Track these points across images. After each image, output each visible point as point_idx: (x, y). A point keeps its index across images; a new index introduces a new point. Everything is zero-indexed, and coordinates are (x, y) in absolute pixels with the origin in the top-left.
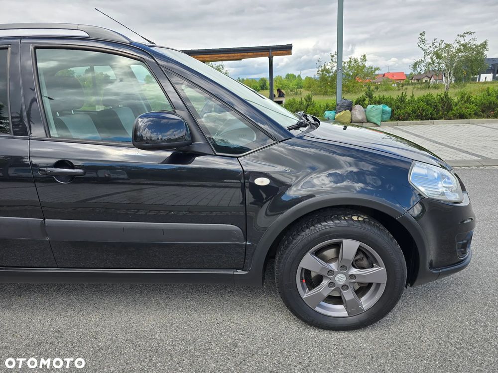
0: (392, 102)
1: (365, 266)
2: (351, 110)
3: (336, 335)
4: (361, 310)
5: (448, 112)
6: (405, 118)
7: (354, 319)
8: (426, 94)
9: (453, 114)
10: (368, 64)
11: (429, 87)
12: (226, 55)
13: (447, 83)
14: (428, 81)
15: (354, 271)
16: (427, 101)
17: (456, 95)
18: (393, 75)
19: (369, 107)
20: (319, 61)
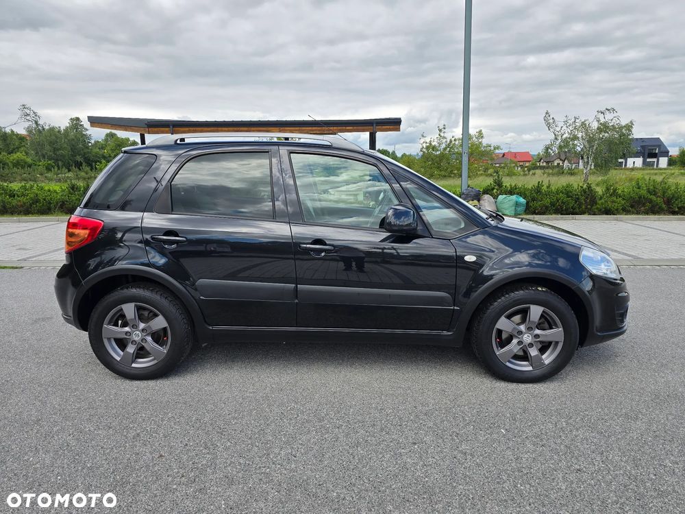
0: (527, 193)
1: (546, 328)
2: (479, 201)
3: (522, 386)
4: (544, 364)
5: (592, 206)
6: (544, 211)
7: (538, 372)
8: (565, 184)
9: (597, 208)
10: (485, 142)
11: (563, 173)
12: (319, 128)
13: (587, 168)
14: (561, 164)
15: (538, 332)
16: (567, 191)
17: (597, 185)
18: (515, 154)
19: (501, 197)
20: (423, 136)
